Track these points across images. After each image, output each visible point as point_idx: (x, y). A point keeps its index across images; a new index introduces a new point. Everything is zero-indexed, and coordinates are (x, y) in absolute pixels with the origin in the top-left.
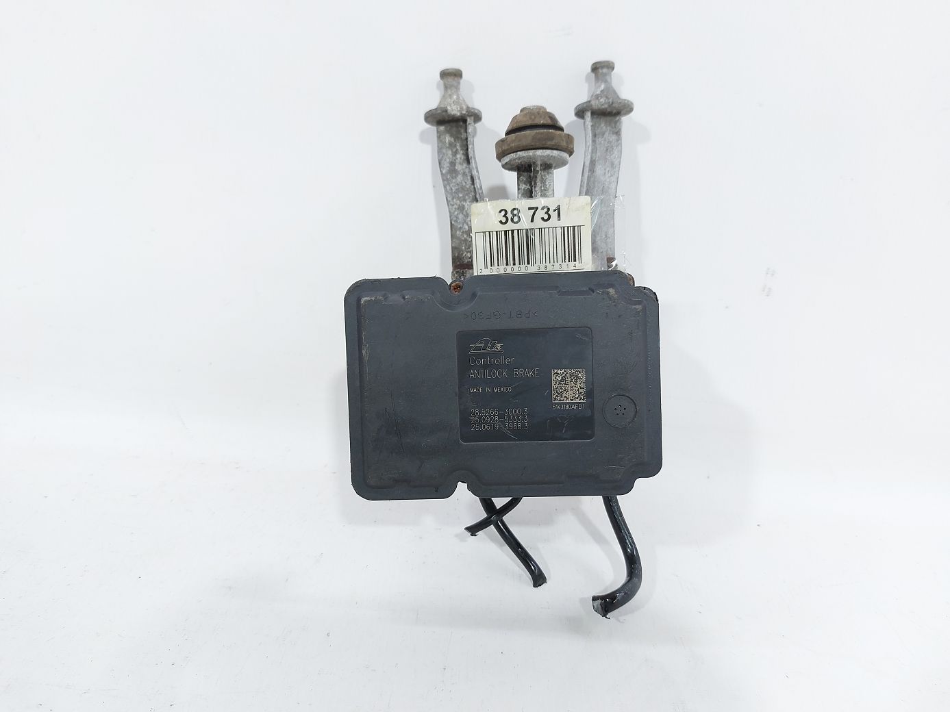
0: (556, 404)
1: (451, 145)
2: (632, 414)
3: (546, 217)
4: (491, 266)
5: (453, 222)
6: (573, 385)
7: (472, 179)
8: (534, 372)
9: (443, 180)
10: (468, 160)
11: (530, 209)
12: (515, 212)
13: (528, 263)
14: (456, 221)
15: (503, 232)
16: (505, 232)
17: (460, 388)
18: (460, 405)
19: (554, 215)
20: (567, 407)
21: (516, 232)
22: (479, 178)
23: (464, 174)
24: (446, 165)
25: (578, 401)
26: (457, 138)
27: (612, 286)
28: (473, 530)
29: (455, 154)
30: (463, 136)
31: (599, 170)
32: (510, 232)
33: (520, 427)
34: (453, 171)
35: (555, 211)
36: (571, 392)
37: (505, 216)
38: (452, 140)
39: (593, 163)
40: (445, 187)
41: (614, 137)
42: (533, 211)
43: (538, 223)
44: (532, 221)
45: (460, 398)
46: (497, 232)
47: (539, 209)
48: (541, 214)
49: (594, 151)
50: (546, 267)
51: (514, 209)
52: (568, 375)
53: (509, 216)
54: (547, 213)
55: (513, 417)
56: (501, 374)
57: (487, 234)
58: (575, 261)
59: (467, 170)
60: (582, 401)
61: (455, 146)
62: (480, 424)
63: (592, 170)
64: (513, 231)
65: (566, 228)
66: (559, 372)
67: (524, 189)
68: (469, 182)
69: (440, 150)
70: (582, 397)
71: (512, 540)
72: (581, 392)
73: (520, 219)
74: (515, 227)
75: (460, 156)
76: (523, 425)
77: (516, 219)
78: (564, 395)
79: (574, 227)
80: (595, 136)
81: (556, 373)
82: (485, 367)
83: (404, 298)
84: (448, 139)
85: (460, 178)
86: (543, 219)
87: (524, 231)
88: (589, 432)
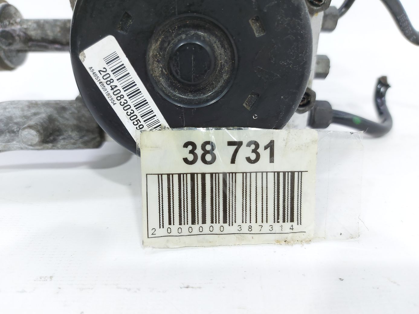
3: (253, 157)
4: (170, 224)
11: (230, 143)
12: (208, 147)
13: (225, 221)
15: (189, 176)
16: (193, 175)
19: (265, 154)
21: (208, 177)
32: (200, 176)
35: (266, 148)
37: (192, 152)
42: (234, 147)
43: (242, 165)
44: (233, 161)
46: (179, 175)
47: (245, 144)
48: (245, 152)
50: (250, 228)
51: (208, 143)
53: (199, 152)
54: (254, 151)
57: (165, 178)
58: (292, 220)
64: (203, 175)
65: (281, 175)
73: (214, 159)
74: (208, 169)
77: (208, 158)
79: (293, 173)
86: (248, 160)
87: (221, 176)
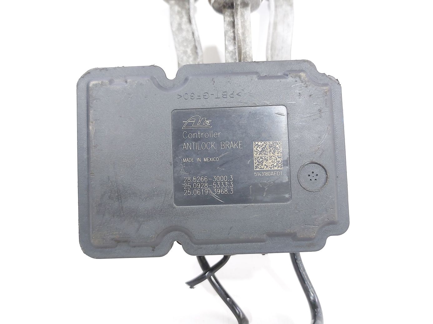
0: (257, 171)
1: (179, 13)
2: (323, 180)
5: (180, 63)
6: (272, 155)
7: (193, 34)
8: (238, 145)
9: (173, 35)
10: (190, 21)
14: (182, 61)
17: (174, 158)
18: (174, 173)
20: (267, 174)
22: (197, 31)
23: (188, 31)
24: (175, 26)
25: (276, 168)
26: (183, 7)
27: (302, 71)
28: (192, 284)
29: (181, 18)
30: (187, 6)
31: (280, 28)
33: (226, 192)
34: (180, 29)
36: (270, 161)
38: (180, 9)
39: (275, 24)
40: (174, 39)
41: (288, 8)
45: (174, 167)
49: (276, 15)
52: (268, 147)
55: (221, 184)
56: (209, 146)
59: (190, 29)
60: (279, 168)
61: (182, 13)
62: (192, 189)
63: (275, 28)
66: (260, 144)
67: (228, 21)
68: (191, 36)
69: (171, 16)
70: (280, 165)
71: (222, 291)
72: (279, 161)
75: (185, 19)
76: (229, 191)
78: (264, 163)
80: (276, 7)
81: (257, 145)
82: (196, 140)
83: (126, 82)
84: (177, 8)
85: (184, 34)
88: (287, 196)
